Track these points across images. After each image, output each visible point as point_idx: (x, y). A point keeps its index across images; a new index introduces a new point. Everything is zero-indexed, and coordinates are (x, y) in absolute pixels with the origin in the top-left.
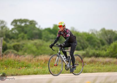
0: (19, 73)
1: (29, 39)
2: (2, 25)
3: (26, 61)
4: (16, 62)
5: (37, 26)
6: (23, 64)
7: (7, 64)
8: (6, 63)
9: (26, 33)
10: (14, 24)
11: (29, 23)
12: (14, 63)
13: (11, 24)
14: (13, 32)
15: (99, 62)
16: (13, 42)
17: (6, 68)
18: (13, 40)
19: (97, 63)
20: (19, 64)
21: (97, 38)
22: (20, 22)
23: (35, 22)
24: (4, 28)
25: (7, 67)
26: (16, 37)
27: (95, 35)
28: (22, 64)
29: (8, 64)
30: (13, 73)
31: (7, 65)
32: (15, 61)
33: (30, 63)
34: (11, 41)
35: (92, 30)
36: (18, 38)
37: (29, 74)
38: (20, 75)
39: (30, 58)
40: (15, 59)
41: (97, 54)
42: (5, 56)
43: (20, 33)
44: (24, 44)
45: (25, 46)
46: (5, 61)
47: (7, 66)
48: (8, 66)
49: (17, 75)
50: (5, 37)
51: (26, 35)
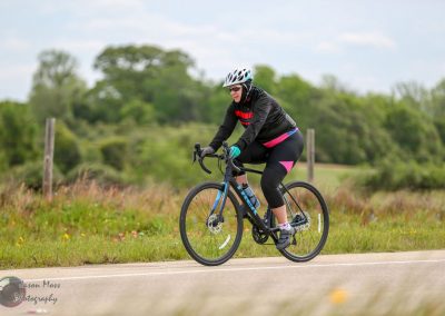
0: (115, 255)
1: (162, 122)
2: (60, 69)
3: (146, 209)
4: (105, 210)
5: (193, 73)
6: (133, 217)
7: (72, 219)
8: (68, 217)
9: (149, 99)
10: (106, 64)
11: (162, 60)
12: (99, 217)
13: (96, 66)
14: (102, 95)
15: (424, 210)
16: (101, 133)
17: (66, 236)
18: (101, 126)
19: (420, 212)
20: (119, 218)
21: (423, 117)
22: (127, 59)
23: (186, 56)
24: (66, 81)
25: (71, 230)
26: (111, 114)
27: (415, 105)
28: (128, 218)
29: (76, 220)
30: (91, 255)
31: (73, 223)
32: (101, 206)
33: (160, 215)
34: (92, 132)
35: (405, 86)
36: (118, 119)
37: (151, 258)
38: (115, 262)
39: (158, 198)
40: (103, 200)
41: (425, 179)
42: (66, 189)
43: (126, 99)
44: (141, 142)
45: (146, 149)
46: (64, 210)
47: (71, 227)
48: (76, 227)
49: (106, 261)
50: (69, 115)
51: (148, 108)
